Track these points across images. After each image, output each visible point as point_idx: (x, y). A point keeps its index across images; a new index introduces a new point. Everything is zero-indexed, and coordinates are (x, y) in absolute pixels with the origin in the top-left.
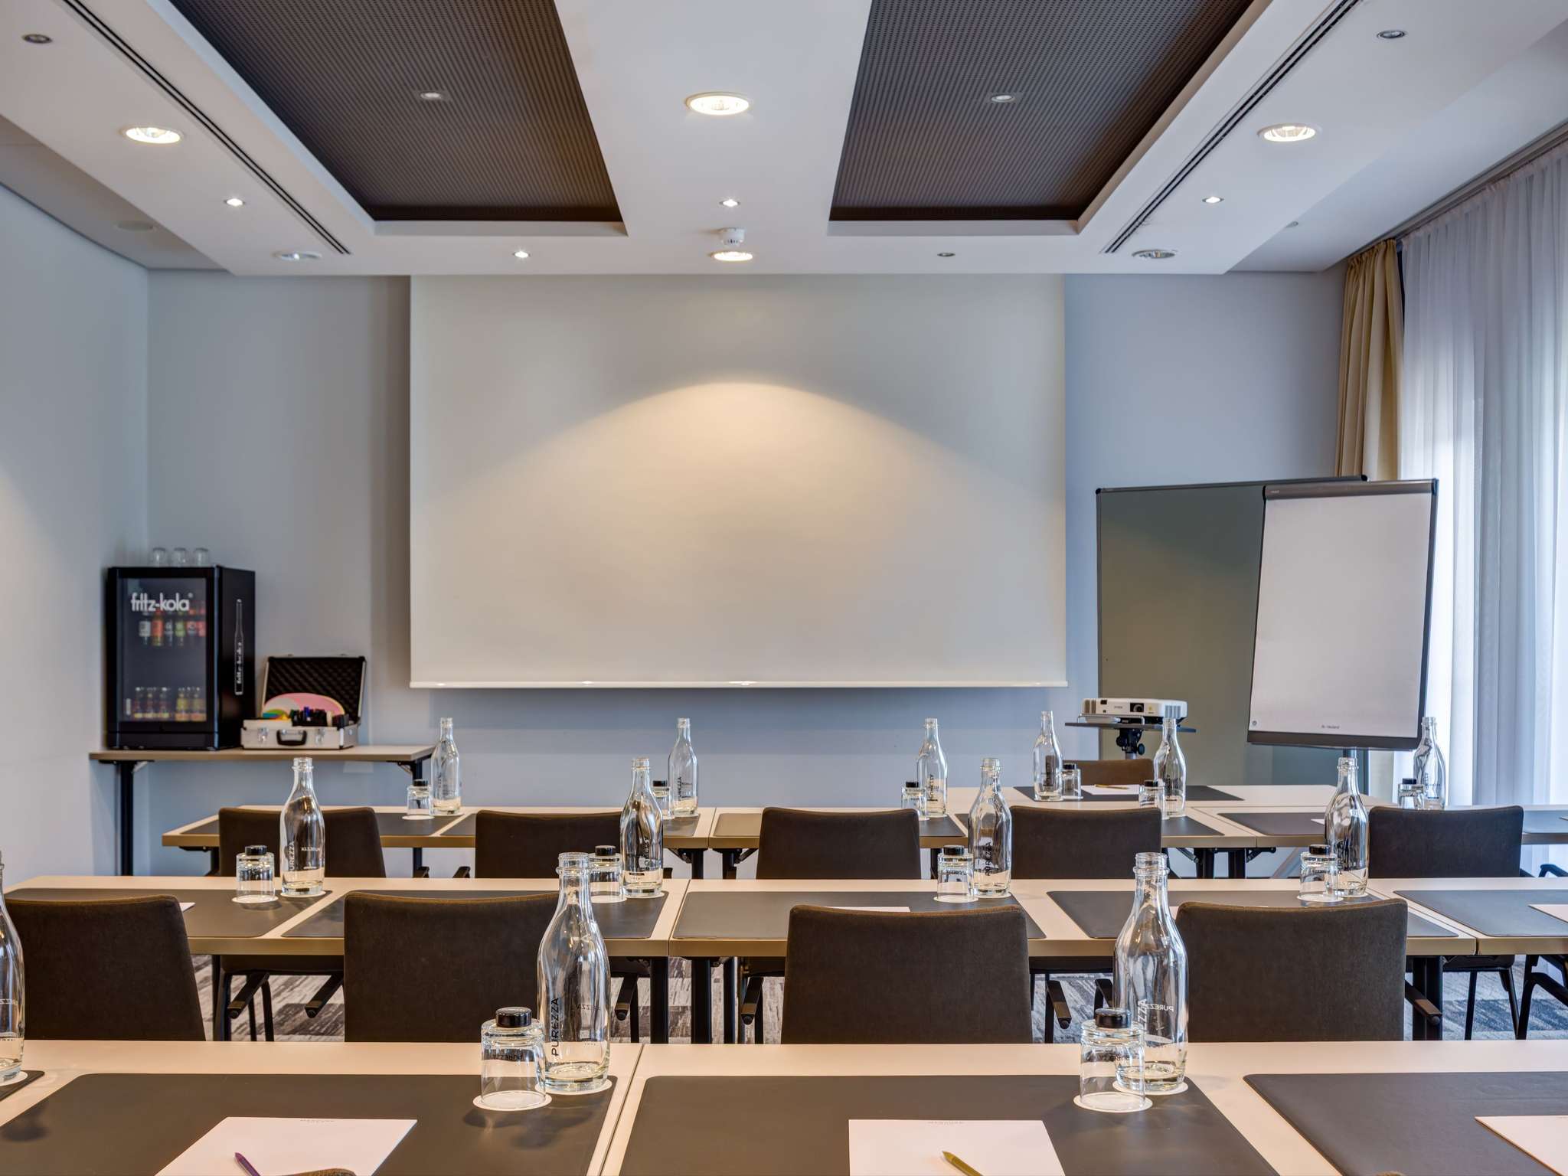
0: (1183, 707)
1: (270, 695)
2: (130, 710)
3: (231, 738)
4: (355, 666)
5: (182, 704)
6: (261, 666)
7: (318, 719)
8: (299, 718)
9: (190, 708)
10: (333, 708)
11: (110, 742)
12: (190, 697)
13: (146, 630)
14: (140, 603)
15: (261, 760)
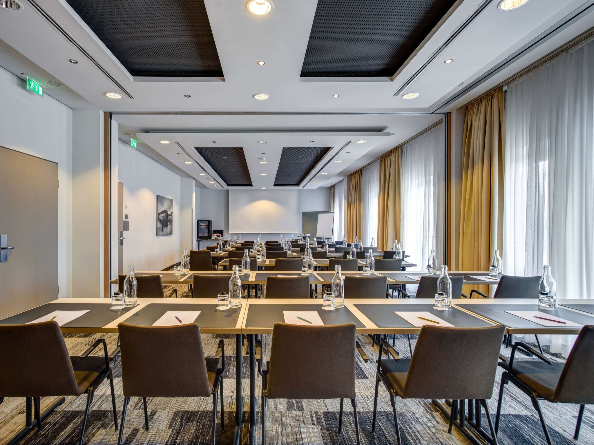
0: (310, 235)
1: (213, 234)
2: (200, 235)
3: (211, 238)
4: (223, 231)
5: (205, 235)
6: (212, 231)
7: (219, 236)
8: (217, 236)
9: (206, 235)
10: (221, 235)
11: (198, 239)
12: (206, 234)
13: (201, 227)
14: (201, 224)
15: (214, 240)
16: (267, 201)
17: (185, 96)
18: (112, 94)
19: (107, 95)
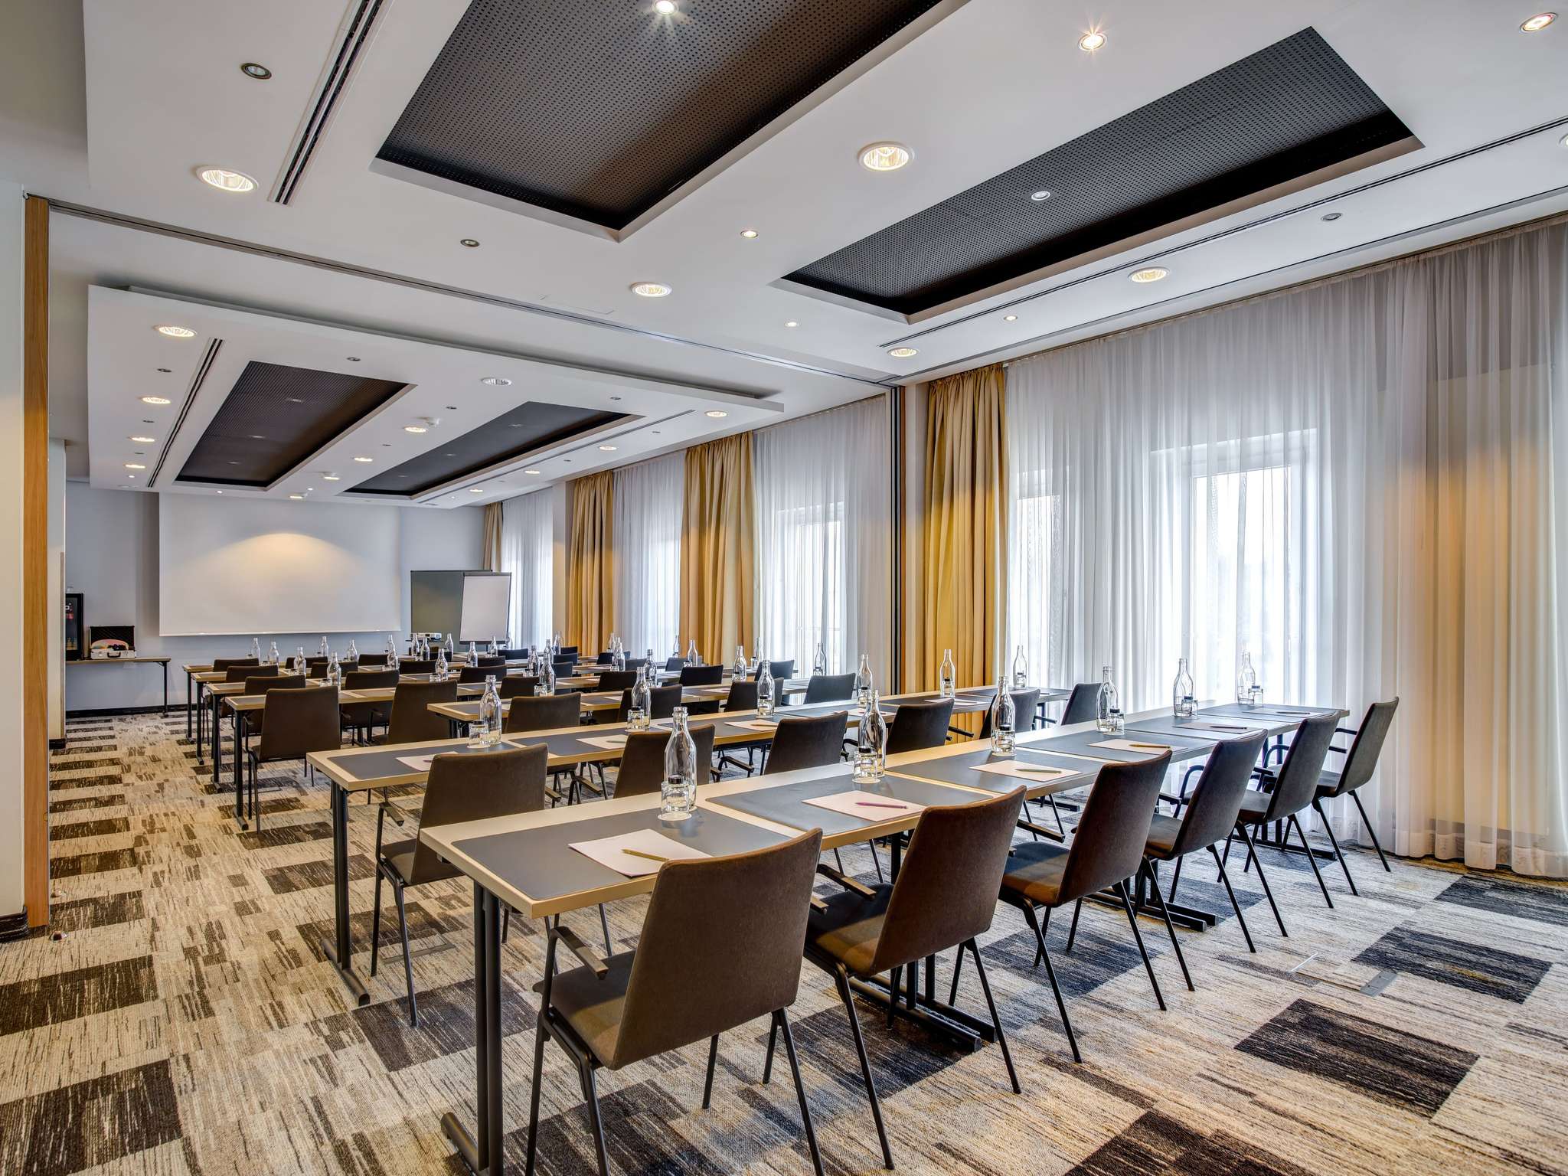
1: (93, 640)
4: (133, 629)
10: (124, 644)
16: (296, 536)
17: (463, 242)
18: (222, 174)
19: (206, 175)
